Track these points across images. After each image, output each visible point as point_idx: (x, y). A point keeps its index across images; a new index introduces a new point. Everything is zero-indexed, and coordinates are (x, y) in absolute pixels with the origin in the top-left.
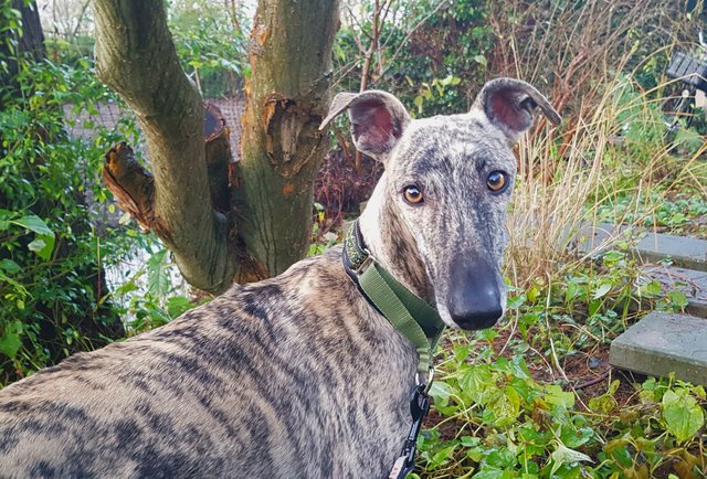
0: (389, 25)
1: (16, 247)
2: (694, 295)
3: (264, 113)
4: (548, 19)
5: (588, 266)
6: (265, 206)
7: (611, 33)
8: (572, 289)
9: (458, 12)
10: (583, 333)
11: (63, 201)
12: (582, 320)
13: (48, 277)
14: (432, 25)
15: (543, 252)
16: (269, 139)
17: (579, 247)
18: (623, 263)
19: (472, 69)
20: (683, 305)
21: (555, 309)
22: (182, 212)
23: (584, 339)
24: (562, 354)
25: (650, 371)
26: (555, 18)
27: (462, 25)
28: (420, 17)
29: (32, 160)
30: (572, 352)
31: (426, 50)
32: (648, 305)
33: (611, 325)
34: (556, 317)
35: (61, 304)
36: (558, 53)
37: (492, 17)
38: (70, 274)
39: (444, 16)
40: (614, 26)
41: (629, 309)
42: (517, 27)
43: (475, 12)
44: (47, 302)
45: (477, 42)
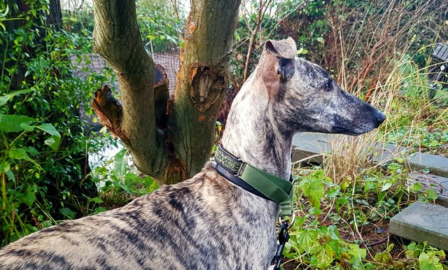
0: (267, 16)
1: (36, 139)
2: (441, 193)
3: (190, 73)
4: (362, 19)
5: (378, 170)
6: (187, 127)
7: (400, 29)
8: (368, 184)
9: (309, 11)
10: (374, 211)
11: (66, 114)
12: (373, 204)
13: (54, 158)
14: (293, 18)
15: (352, 161)
16: (192, 88)
17: (374, 159)
18: (399, 170)
19: (315, 45)
20: (435, 198)
21: (357, 196)
22: (138, 129)
23: (374, 215)
24: (360, 223)
25: (413, 239)
26: (366, 18)
27: (310, 18)
28: (286, 12)
29: (50, 89)
30: (366, 223)
31: (288, 32)
32: (413, 197)
33: (391, 208)
34: (358, 201)
35: (61, 175)
36: (367, 39)
37: (329, 15)
38: (68, 157)
39: (300, 13)
40: (401, 25)
41: (402, 199)
42: (344, 22)
43: (319, 12)
44: (53, 174)
45: (319, 29)
